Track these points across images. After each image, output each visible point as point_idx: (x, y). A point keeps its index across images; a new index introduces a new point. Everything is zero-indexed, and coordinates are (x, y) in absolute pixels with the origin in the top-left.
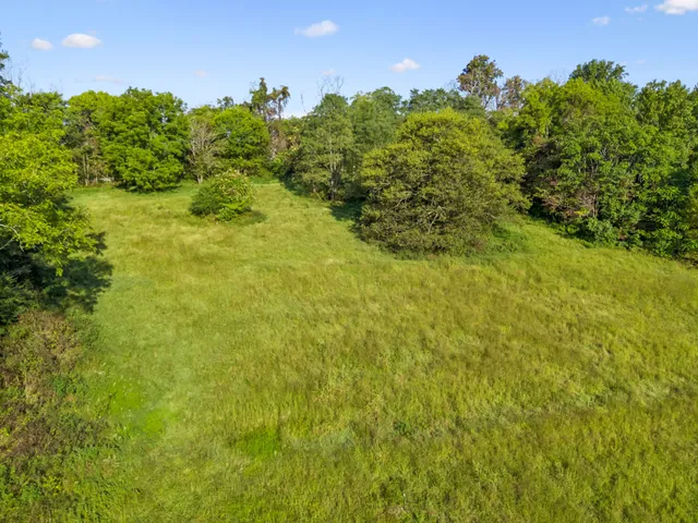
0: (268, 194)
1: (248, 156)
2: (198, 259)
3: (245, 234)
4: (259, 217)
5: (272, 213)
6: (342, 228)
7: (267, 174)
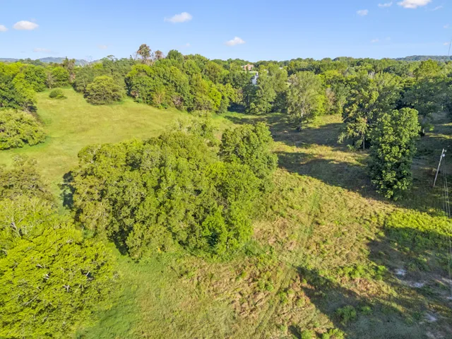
0: (68, 92)
1: (64, 81)
2: (53, 106)
3: (62, 102)
4: (66, 98)
5: (69, 97)
6: (85, 100)
7: (70, 85)
